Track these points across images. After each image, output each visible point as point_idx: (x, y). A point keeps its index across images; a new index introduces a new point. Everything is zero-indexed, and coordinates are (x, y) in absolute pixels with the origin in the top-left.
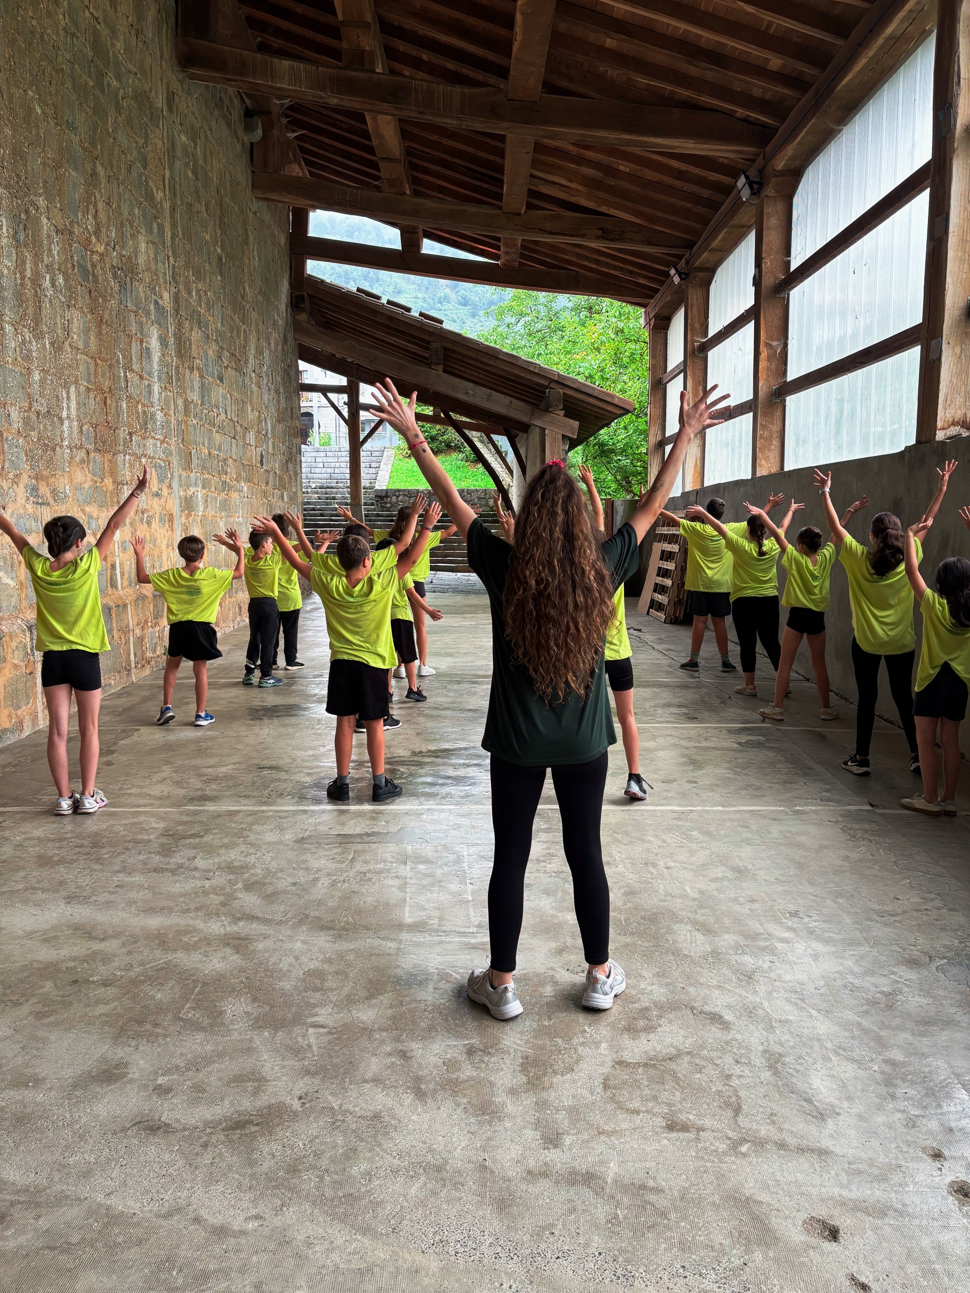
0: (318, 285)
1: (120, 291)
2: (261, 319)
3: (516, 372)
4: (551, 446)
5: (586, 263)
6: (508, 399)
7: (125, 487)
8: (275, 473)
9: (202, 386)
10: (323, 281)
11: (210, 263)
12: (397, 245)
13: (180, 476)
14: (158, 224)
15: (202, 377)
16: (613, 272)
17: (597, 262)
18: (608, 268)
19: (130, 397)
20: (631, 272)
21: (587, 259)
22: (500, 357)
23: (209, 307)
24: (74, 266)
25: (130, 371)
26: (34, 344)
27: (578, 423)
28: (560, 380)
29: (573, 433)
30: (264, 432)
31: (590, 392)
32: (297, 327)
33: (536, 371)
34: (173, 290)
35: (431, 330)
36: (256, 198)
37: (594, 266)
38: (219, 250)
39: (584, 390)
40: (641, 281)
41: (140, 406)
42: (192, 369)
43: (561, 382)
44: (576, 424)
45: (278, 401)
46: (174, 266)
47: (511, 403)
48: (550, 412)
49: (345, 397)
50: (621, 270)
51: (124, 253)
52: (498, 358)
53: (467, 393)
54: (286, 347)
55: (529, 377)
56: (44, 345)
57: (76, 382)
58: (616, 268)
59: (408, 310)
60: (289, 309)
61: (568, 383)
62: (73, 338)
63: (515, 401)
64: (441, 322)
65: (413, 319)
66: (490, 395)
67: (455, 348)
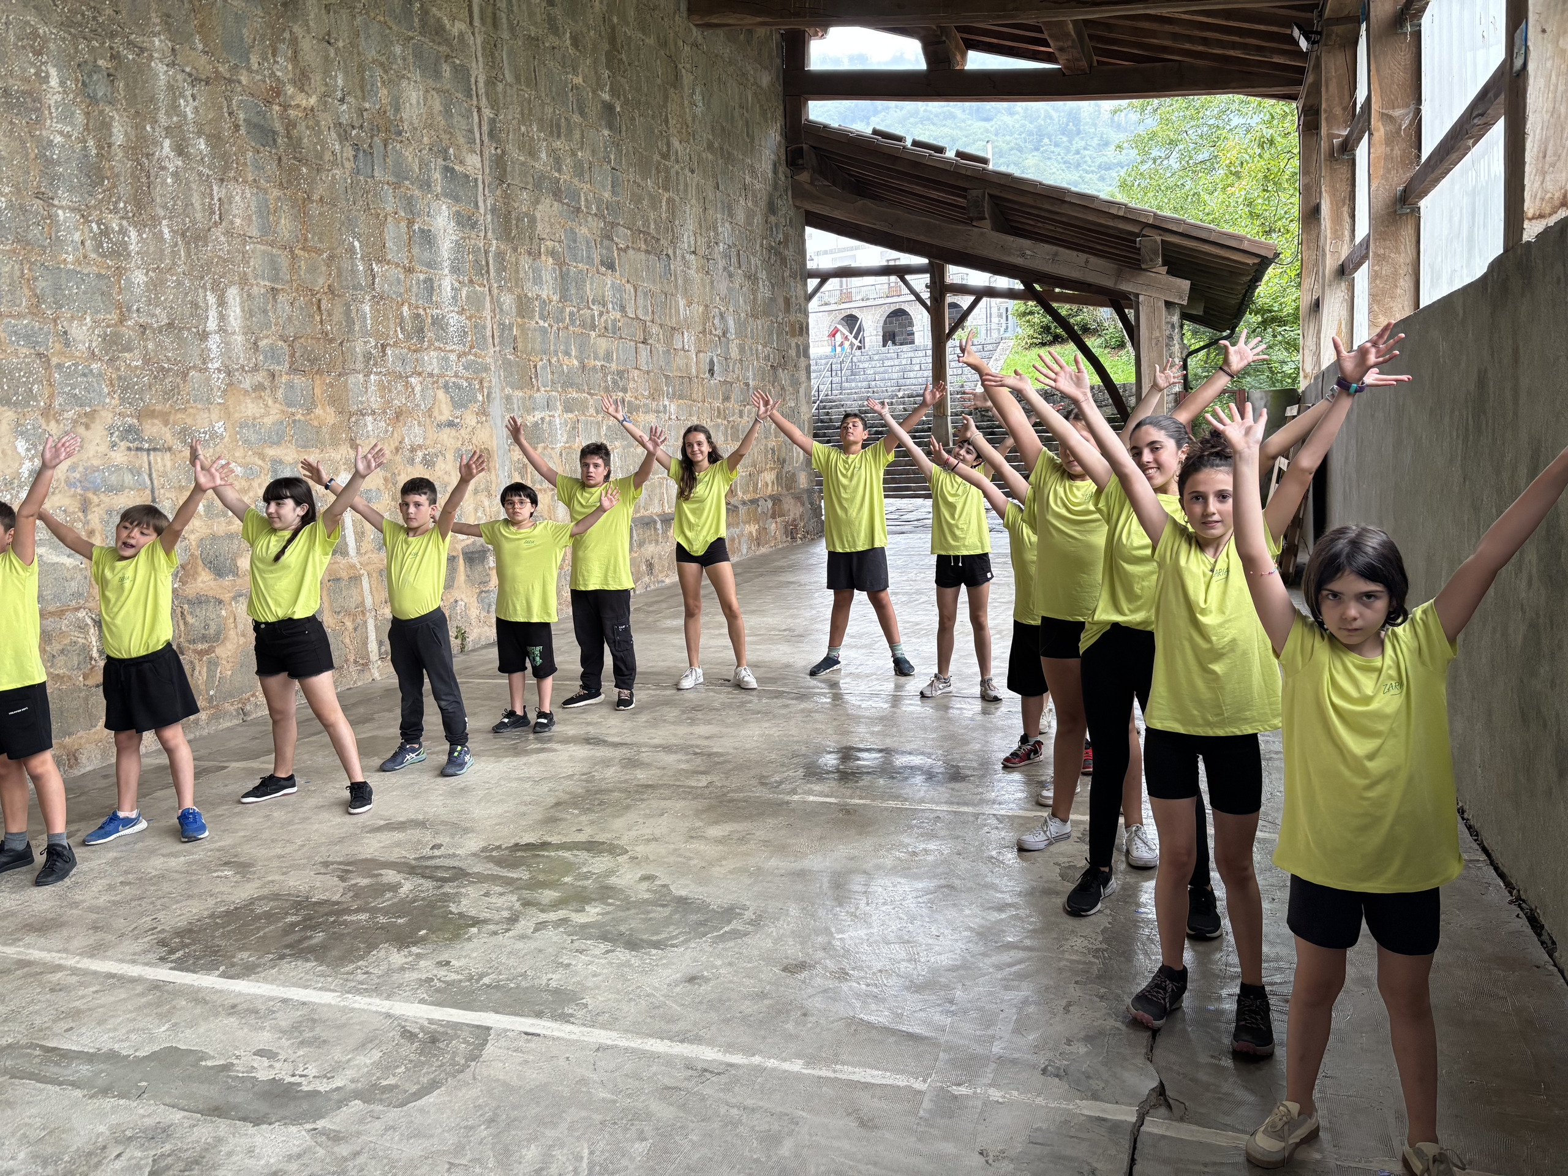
0: (822, 133)
1: (355, 157)
2: (711, 183)
3: (1091, 217)
4: (1148, 319)
5: (1187, 46)
6: (1083, 257)
7: (369, 419)
8: (747, 385)
9: (564, 277)
10: (825, 127)
11: (582, 113)
12: (921, 65)
13: (508, 398)
14: (455, 69)
15: (560, 263)
16: (1232, 53)
17: (1205, 41)
18: (1224, 48)
19: (378, 299)
20: (1259, 49)
21: (1190, 39)
22: (1067, 199)
23: (579, 170)
24: (237, 127)
25: (379, 262)
26: (133, 234)
27: (1188, 283)
28: (1157, 223)
29: (1181, 298)
30: (719, 332)
31: (1204, 235)
32: (798, 192)
33: (1121, 213)
34: (490, 150)
35: (969, 173)
36: (697, 25)
37: (1200, 48)
38: (606, 97)
39: (1194, 234)
40: (1277, 59)
41: (405, 308)
42: (535, 255)
43: (1159, 226)
44: (1186, 284)
45: (754, 292)
46: (492, 122)
47: (1087, 262)
48: (1146, 270)
49: (926, 278)
50: (1244, 47)
51: (367, 105)
52: (1064, 202)
53: (1023, 255)
54: (772, 219)
55: (1111, 223)
56: (159, 237)
57: (244, 281)
58: (1234, 46)
59: (940, 150)
60: (782, 169)
61: (1169, 227)
62: (232, 223)
63: (1093, 259)
64: (985, 161)
65: (948, 162)
66: (1056, 254)
67: (1003, 195)
